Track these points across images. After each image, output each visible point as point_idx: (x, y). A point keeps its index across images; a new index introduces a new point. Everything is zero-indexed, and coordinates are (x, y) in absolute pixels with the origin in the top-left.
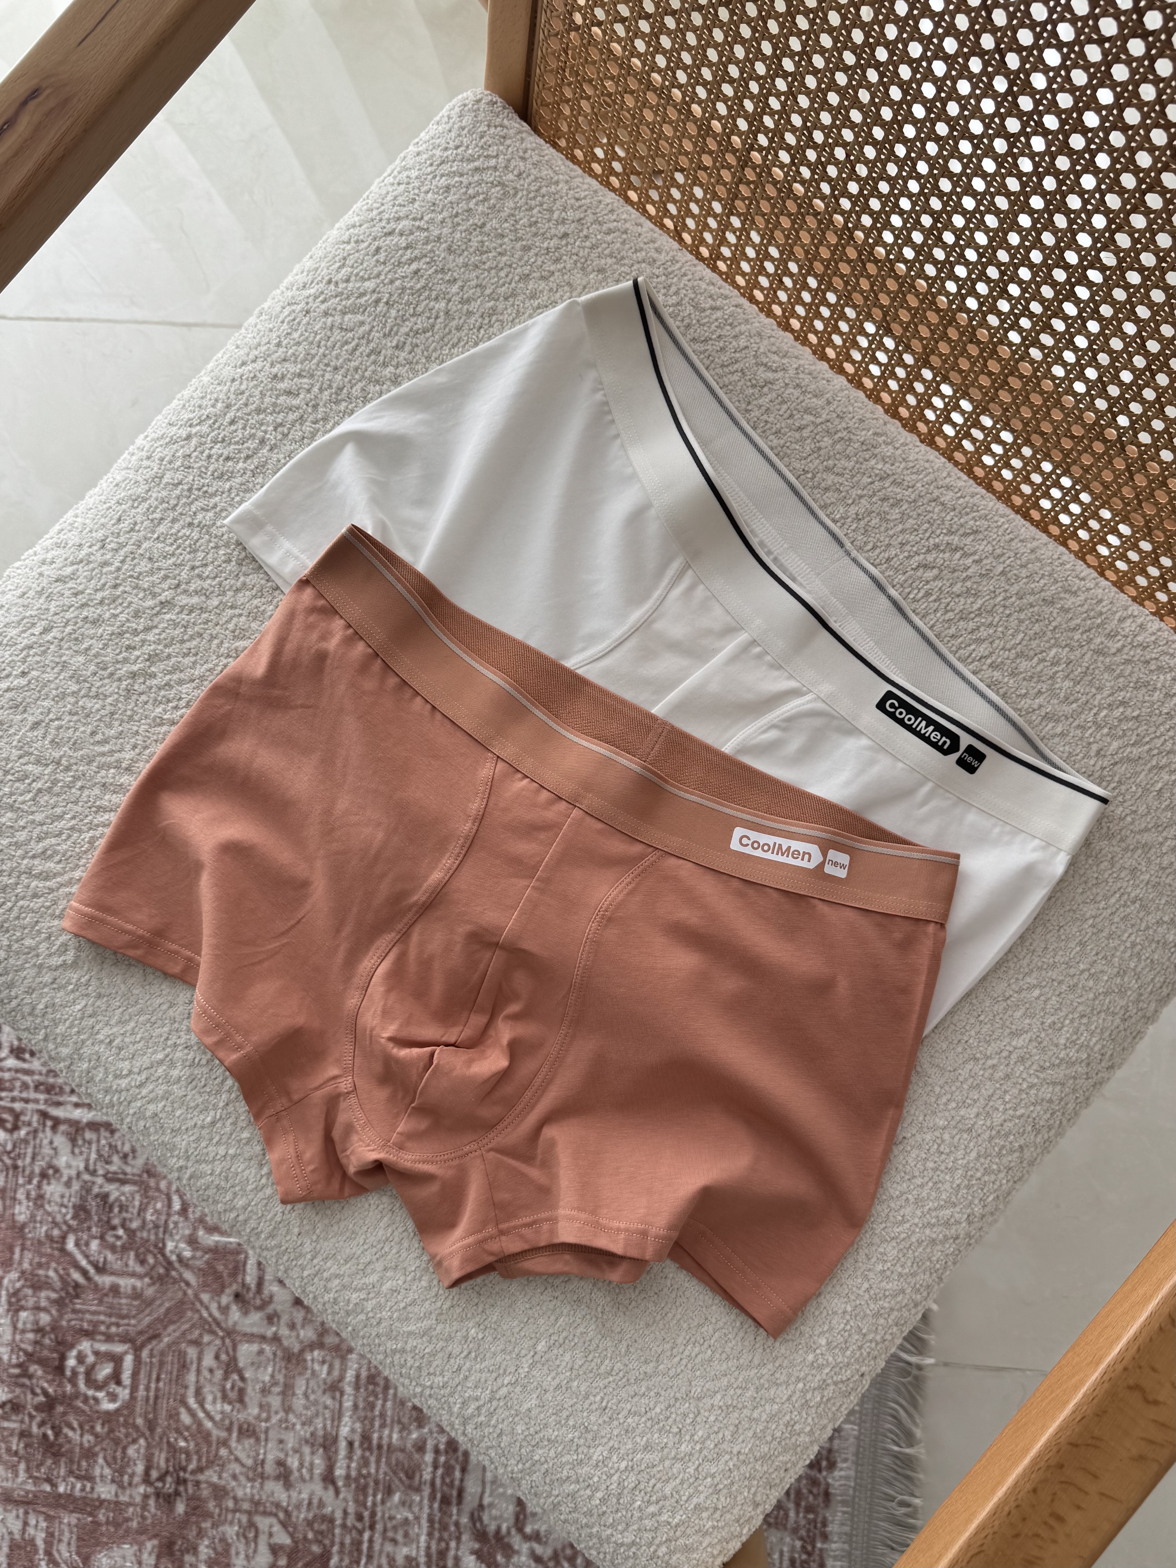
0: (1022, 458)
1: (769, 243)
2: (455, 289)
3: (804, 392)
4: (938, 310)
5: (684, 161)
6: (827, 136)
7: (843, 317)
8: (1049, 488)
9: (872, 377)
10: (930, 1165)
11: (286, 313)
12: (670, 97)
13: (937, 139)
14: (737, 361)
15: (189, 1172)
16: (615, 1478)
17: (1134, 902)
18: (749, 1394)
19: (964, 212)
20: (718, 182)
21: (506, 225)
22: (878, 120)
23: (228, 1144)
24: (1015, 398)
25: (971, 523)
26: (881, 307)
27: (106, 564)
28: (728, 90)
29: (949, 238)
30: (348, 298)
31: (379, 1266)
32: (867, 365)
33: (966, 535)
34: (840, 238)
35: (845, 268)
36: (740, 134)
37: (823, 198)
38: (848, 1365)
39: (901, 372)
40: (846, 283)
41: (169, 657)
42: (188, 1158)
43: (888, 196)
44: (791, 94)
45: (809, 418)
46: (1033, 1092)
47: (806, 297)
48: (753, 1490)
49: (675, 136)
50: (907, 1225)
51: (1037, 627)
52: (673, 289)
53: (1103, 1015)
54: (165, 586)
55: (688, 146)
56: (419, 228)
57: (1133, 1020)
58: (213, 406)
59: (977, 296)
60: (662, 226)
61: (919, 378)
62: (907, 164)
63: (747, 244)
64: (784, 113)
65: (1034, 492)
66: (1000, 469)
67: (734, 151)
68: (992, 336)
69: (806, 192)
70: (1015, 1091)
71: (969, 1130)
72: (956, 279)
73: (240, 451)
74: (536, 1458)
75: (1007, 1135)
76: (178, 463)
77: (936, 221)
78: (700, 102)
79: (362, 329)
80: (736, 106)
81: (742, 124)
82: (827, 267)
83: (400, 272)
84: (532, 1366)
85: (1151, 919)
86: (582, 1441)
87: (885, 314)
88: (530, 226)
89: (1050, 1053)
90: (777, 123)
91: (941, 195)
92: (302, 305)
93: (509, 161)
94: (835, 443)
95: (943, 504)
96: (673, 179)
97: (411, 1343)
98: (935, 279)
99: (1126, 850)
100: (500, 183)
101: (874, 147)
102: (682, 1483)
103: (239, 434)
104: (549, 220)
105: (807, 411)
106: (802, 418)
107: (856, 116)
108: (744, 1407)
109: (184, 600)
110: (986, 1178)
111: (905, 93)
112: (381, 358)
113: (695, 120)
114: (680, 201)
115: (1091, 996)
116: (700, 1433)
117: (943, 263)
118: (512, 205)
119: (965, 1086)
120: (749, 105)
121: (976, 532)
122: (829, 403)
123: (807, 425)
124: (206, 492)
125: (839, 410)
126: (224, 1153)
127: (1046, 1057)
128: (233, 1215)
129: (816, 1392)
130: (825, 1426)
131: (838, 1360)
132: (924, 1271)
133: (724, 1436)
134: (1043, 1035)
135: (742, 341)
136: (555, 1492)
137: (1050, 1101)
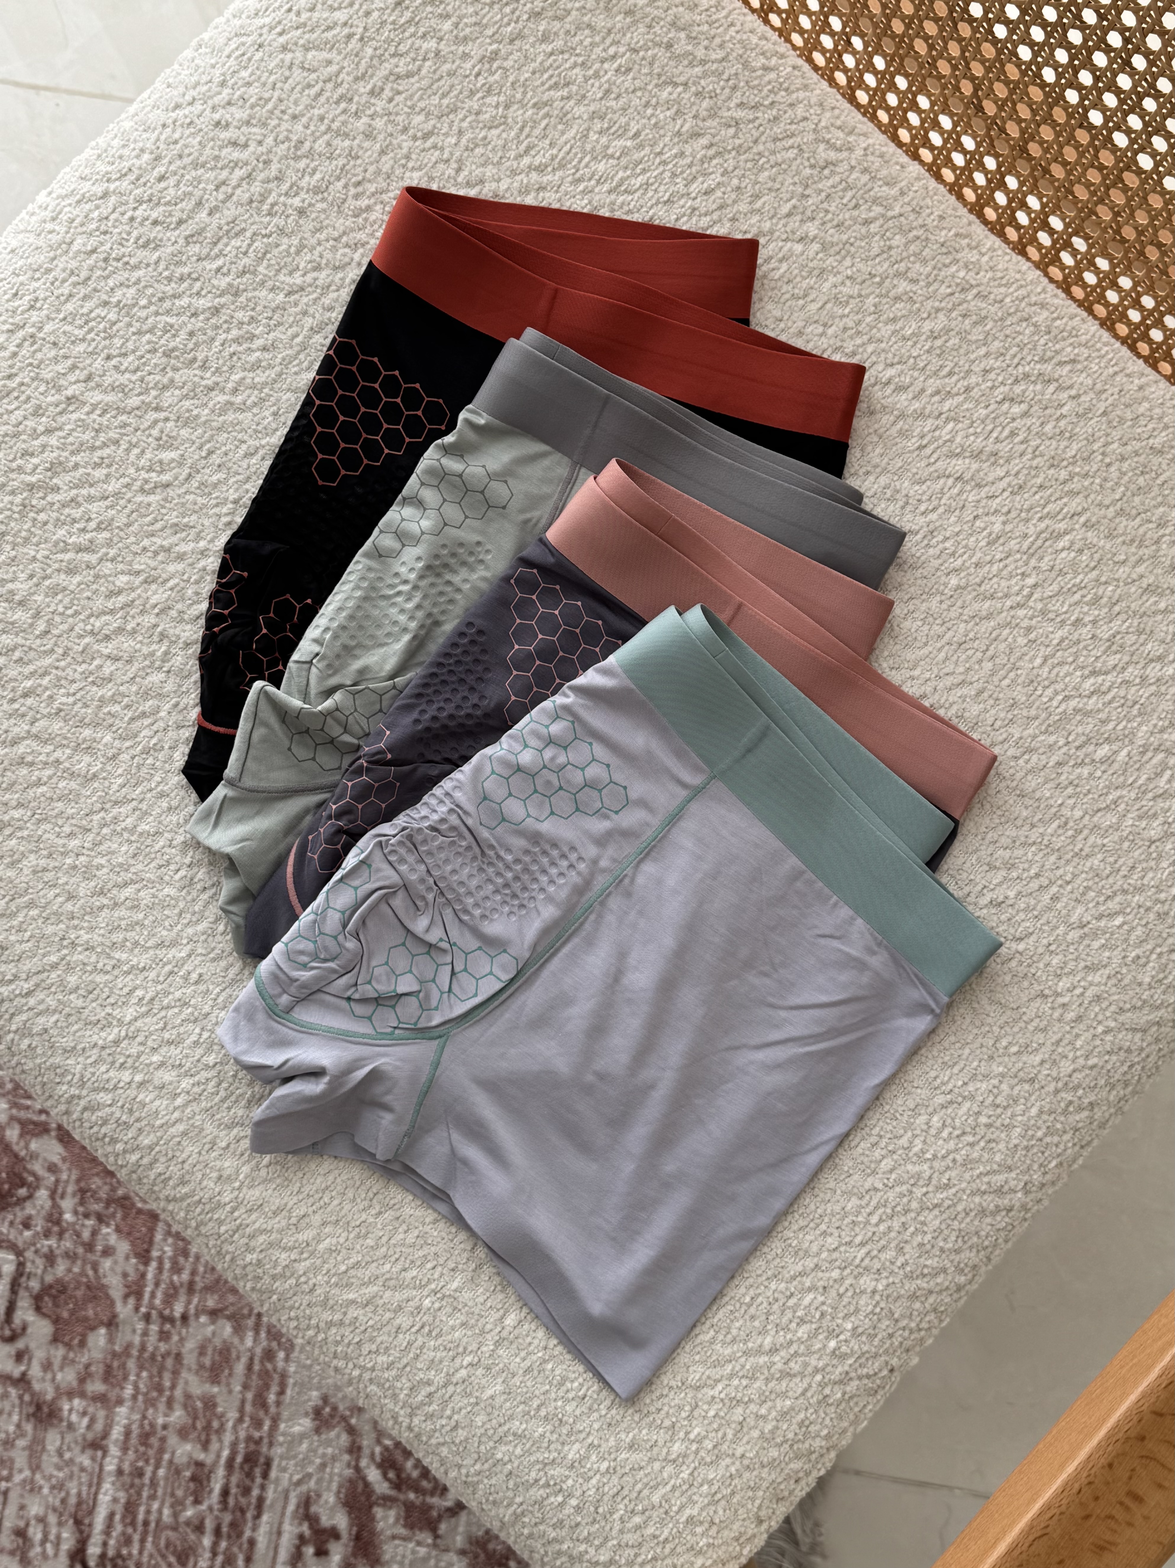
2: (447, 25)
3: (873, 179)
7: (924, 90)
9: (954, 168)
10: (983, 1120)
11: (233, 46)
14: (793, 135)
15: (83, 1103)
16: (594, 1481)
18: (757, 1384)
23: (134, 1068)
24: (1129, 200)
25: (1069, 349)
26: (973, 79)
30: (312, 31)
31: (317, 1220)
32: (949, 152)
33: (1061, 364)
38: (876, 1355)
39: (990, 163)
40: (931, 47)
41: (76, 466)
42: (83, 1085)
45: (877, 210)
46: (1109, 1038)
47: (880, 63)
48: (758, 1502)
50: (953, 1190)
51: (1141, 481)
52: (717, 41)
54: (72, 378)
65: (1144, 319)
66: (1104, 289)
70: (1088, 1035)
71: (1032, 1081)
73: (171, 216)
74: (499, 1456)
75: (1075, 1088)
79: (329, 69)
82: (908, 26)
86: (555, 1436)
87: (976, 89)
89: (1132, 993)
92: (254, 36)
94: (907, 244)
95: (1035, 325)
97: (352, 1314)
102: (674, 1489)
103: (171, 192)
105: (875, 201)
106: (870, 210)
108: (750, 1401)
109: (96, 397)
110: (1048, 1139)
112: (353, 108)
116: (696, 1431)
119: (1031, 1028)
121: (1073, 361)
122: (902, 193)
123: (876, 219)
124: (127, 263)
125: (914, 203)
126: (128, 1080)
127: (1127, 998)
128: (134, 1158)
129: (836, 1387)
130: (844, 1431)
131: (865, 1348)
132: (971, 1248)
133: (725, 1434)
134: (1124, 971)
135: (800, 111)
136: (518, 1500)
137: (1129, 1051)
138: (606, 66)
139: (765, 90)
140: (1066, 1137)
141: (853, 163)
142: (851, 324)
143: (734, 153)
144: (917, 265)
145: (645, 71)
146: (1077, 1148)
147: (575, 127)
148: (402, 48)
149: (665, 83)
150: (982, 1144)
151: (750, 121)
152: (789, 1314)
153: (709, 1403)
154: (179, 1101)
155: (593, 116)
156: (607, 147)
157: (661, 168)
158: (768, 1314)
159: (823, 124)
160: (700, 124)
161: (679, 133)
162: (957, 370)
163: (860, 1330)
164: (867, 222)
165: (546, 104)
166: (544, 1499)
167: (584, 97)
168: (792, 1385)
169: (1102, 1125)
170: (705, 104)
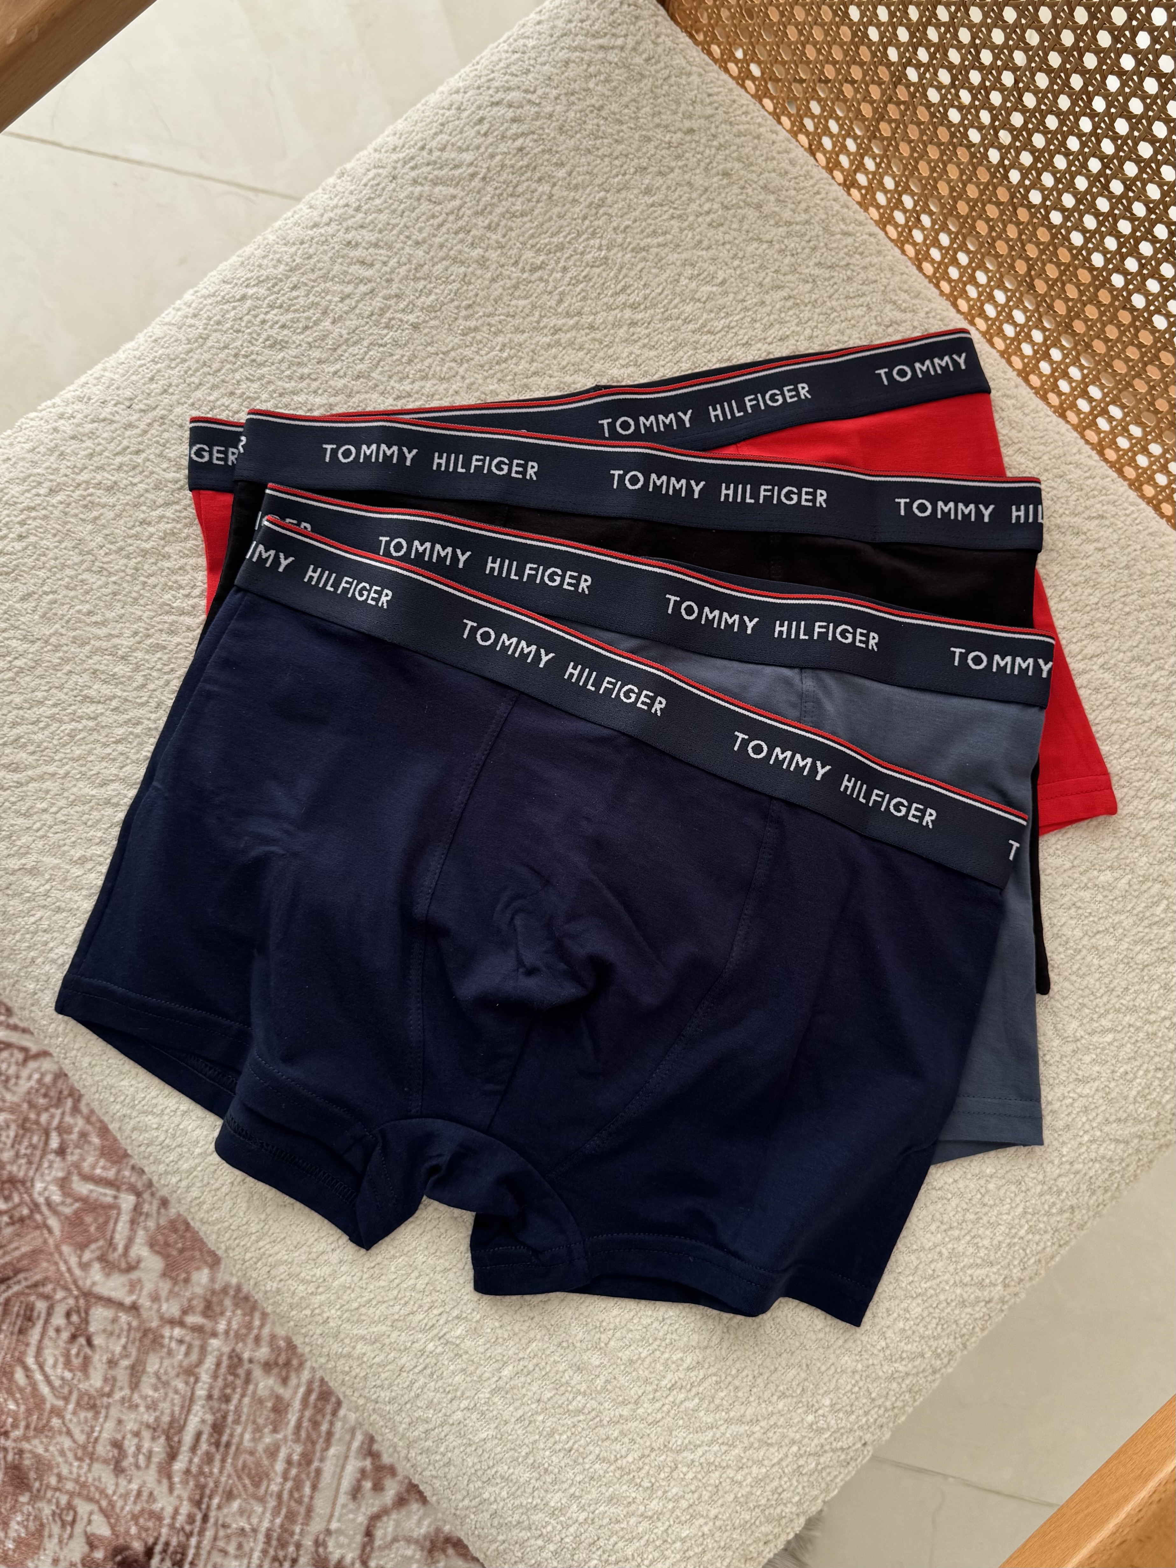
2: (562, 173)
5: (830, 71)
6: (996, 57)
7: (982, 266)
11: (370, 176)
14: (864, 294)
15: (133, 1122)
18: (736, 1451)
20: (865, 99)
21: (627, 111)
25: (1098, 506)
26: (1027, 259)
27: (130, 426)
30: (442, 168)
32: (1001, 324)
34: (993, 176)
35: (992, 211)
36: (898, 45)
37: (980, 128)
38: (851, 1431)
39: (1037, 336)
40: (992, 228)
46: (1094, 1147)
47: (944, 239)
49: (825, 41)
52: (803, 205)
55: (837, 53)
56: (529, 101)
58: (275, 267)
60: (795, 138)
61: (1057, 344)
63: (887, 173)
66: (1135, 454)
67: (889, 64)
68: (1149, 303)
69: (963, 119)
73: (299, 321)
74: (486, 1495)
75: (1059, 1192)
76: (227, 326)
77: (1105, 166)
79: (453, 203)
80: (899, 14)
81: (903, 34)
83: (502, 147)
84: (494, 1392)
88: (654, 116)
89: (1118, 1106)
90: (941, 36)
91: (1115, 137)
92: (390, 169)
93: (638, 43)
96: (815, 91)
97: (361, 1347)
100: (626, 66)
101: (1048, 75)
103: (301, 301)
104: (675, 113)
108: (728, 1466)
110: (1030, 1238)
112: (470, 239)
113: (851, 24)
114: (819, 117)
118: (636, 91)
120: (913, 13)
121: (1102, 517)
124: (253, 361)
127: (1113, 1110)
128: (175, 1179)
129: (811, 1458)
130: (816, 1498)
131: (841, 1424)
132: (949, 1335)
133: (701, 1496)
134: (1112, 1085)
135: (872, 274)
136: (501, 1538)
137: (1111, 1160)
138: (700, 219)
139: (842, 254)
140: (1046, 1236)
143: (810, 306)
145: (734, 226)
146: (1056, 1246)
147: (668, 272)
148: (520, 189)
149: (752, 239)
150: (968, 1238)
151: (826, 279)
152: (772, 1388)
153: (688, 1466)
155: (684, 263)
156: (696, 291)
157: (742, 314)
158: (752, 1386)
159: (891, 287)
160: (782, 278)
161: (760, 285)
163: (838, 1407)
165: (643, 249)
166: (525, 1540)
167: (678, 246)
168: (769, 1454)
169: (1080, 1227)
170: (786, 261)
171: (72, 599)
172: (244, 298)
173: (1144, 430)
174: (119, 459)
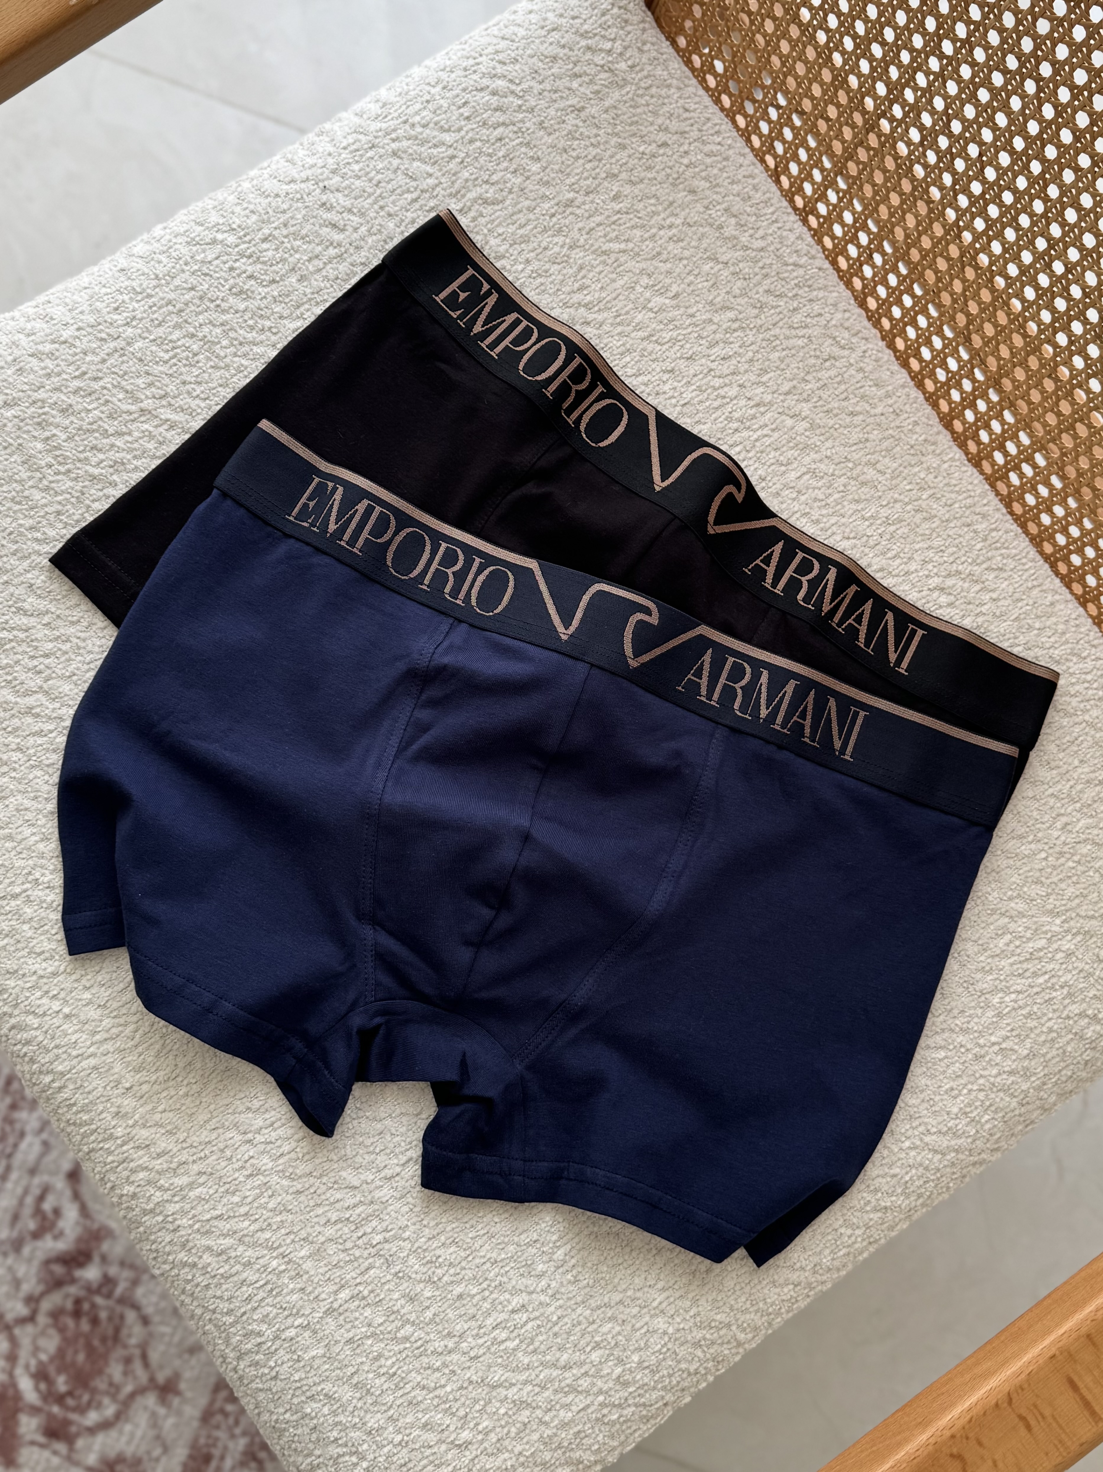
0: (1066, 507)
1: (871, 215)
2: (535, 167)
3: (865, 378)
4: (1025, 336)
5: (807, 105)
6: (965, 129)
7: (925, 311)
8: (1085, 545)
9: (936, 381)
11: (351, 141)
12: (813, 37)
13: (1077, 169)
14: (806, 327)
15: (13, 1021)
16: (386, 1450)
17: (1062, 987)
18: (547, 1394)
19: (1081, 248)
20: (836, 137)
21: (605, 116)
22: (1023, 132)
23: (66, 1000)
24: (1076, 446)
25: (999, 559)
26: (968, 314)
27: (89, 352)
28: (877, 50)
29: (1058, 268)
30: (422, 145)
31: (195, 1168)
32: (935, 367)
33: (989, 569)
34: (947, 233)
35: (942, 264)
36: (875, 97)
37: (942, 188)
38: (654, 1388)
39: (967, 385)
40: (939, 280)
42: (16, 1005)
43: (1009, 208)
44: (941, 76)
45: (864, 406)
47: (893, 280)
49: (806, 76)
52: (761, 232)
53: (1001, 1094)
54: (150, 393)
55: (817, 90)
56: (513, 92)
57: (1030, 1107)
58: (248, 216)
59: (1070, 334)
60: (763, 161)
61: (985, 396)
62: (1039, 183)
63: (847, 209)
64: (929, 93)
65: (1068, 544)
66: (1040, 512)
67: (864, 112)
68: (1072, 377)
69: (926, 177)
72: (1053, 310)
73: (266, 274)
74: (308, 1410)
76: (196, 267)
77: (1050, 247)
78: (843, 52)
80: (880, 70)
81: (881, 89)
82: (923, 257)
83: (482, 134)
84: (329, 1312)
85: (1075, 1009)
86: (361, 1403)
87: (969, 323)
88: (631, 125)
89: (940, 1119)
90: (917, 100)
91: (1063, 224)
92: (369, 138)
93: (626, 48)
94: (882, 440)
95: (974, 532)
96: (790, 118)
97: (207, 1258)
98: (1031, 304)
99: (1067, 931)
100: (610, 70)
101: (1011, 155)
103: (270, 253)
104: (652, 124)
105: (864, 398)
106: (857, 404)
107: (1001, 120)
108: (538, 1406)
109: (166, 414)
110: (843, 1230)
111: (1058, 114)
113: (833, 68)
114: (790, 143)
115: (994, 1072)
116: (485, 1424)
117: (1045, 291)
118: (617, 97)
120: (894, 73)
121: (1000, 569)
122: (888, 396)
123: (861, 413)
124: (218, 306)
125: (895, 406)
126: (58, 1009)
127: (934, 1123)
128: (47, 1079)
129: (614, 1410)
130: (614, 1449)
131: (646, 1380)
132: (757, 1312)
133: (509, 1432)
134: (937, 1098)
135: (816, 308)
136: (317, 1452)
137: (926, 1169)
138: (662, 233)
139: (792, 283)
140: (858, 1232)
141: (852, 361)
142: (821, 497)
143: (755, 330)
144: (887, 460)
145: (694, 244)
146: (865, 1243)
147: (625, 278)
148: (495, 178)
149: (709, 258)
151: (773, 307)
152: (588, 1338)
153: (501, 1401)
154: (98, 1037)
155: (642, 272)
156: (650, 301)
157: (689, 330)
158: (569, 1333)
159: (834, 322)
160: (732, 300)
161: (711, 303)
162: (902, 555)
163: (646, 1364)
164: (852, 414)
165: (604, 253)
166: (340, 1456)
167: (638, 254)
168: (577, 1400)
169: (891, 1228)
170: (739, 284)
171: (15, 512)
172: (214, 241)
173: (1051, 491)
174: (77, 383)
